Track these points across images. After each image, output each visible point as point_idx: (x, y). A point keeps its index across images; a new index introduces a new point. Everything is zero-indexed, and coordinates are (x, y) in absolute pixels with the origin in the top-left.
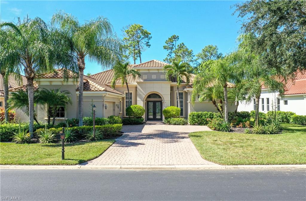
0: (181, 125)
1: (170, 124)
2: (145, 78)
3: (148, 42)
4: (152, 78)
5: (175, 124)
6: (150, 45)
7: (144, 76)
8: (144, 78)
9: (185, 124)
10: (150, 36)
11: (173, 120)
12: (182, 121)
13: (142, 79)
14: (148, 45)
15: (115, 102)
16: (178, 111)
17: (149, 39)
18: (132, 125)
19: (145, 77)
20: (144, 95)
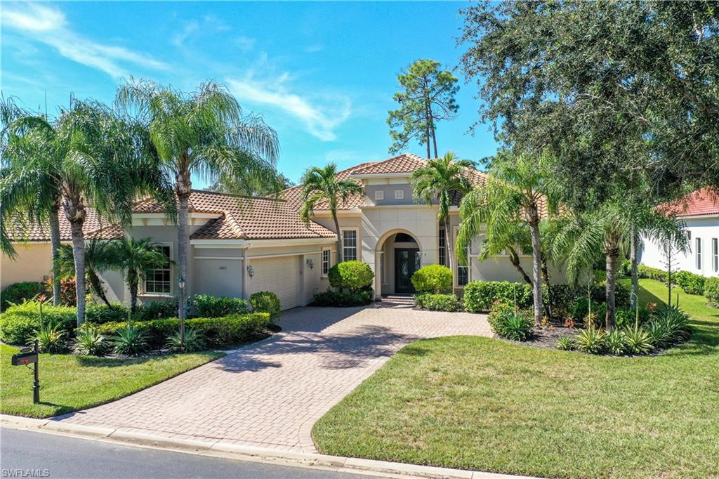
0: (446, 313)
1: (423, 308)
2: (379, 199)
3: (454, 100)
4: (396, 198)
5: (433, 309)
6: (457, 107)
7: (377, 193)
8: (376, 199)
9: (456, 308)
10: (455, 85)
11: (429, 298)
12: (449, 302)
13: (372, 198)
14: (453, 107)
15: (303, 256)
16: (443, 276)
17: (454, 92)
18: (339, 307)
19: (380, 195)
20: (378, 237)
